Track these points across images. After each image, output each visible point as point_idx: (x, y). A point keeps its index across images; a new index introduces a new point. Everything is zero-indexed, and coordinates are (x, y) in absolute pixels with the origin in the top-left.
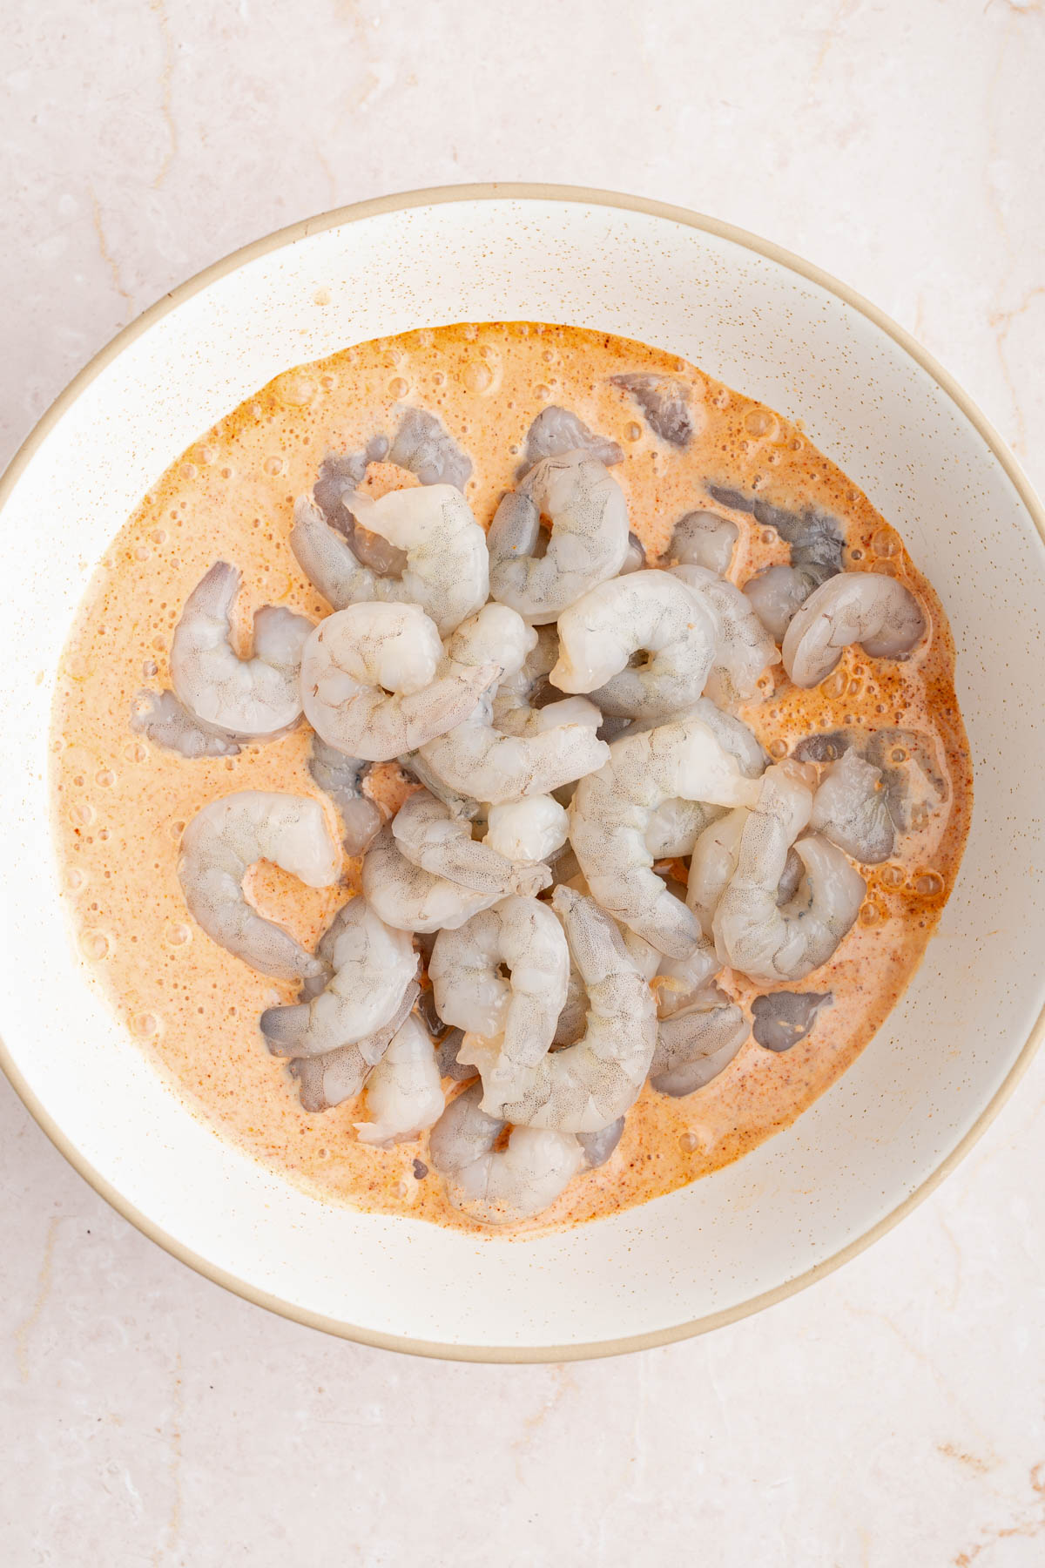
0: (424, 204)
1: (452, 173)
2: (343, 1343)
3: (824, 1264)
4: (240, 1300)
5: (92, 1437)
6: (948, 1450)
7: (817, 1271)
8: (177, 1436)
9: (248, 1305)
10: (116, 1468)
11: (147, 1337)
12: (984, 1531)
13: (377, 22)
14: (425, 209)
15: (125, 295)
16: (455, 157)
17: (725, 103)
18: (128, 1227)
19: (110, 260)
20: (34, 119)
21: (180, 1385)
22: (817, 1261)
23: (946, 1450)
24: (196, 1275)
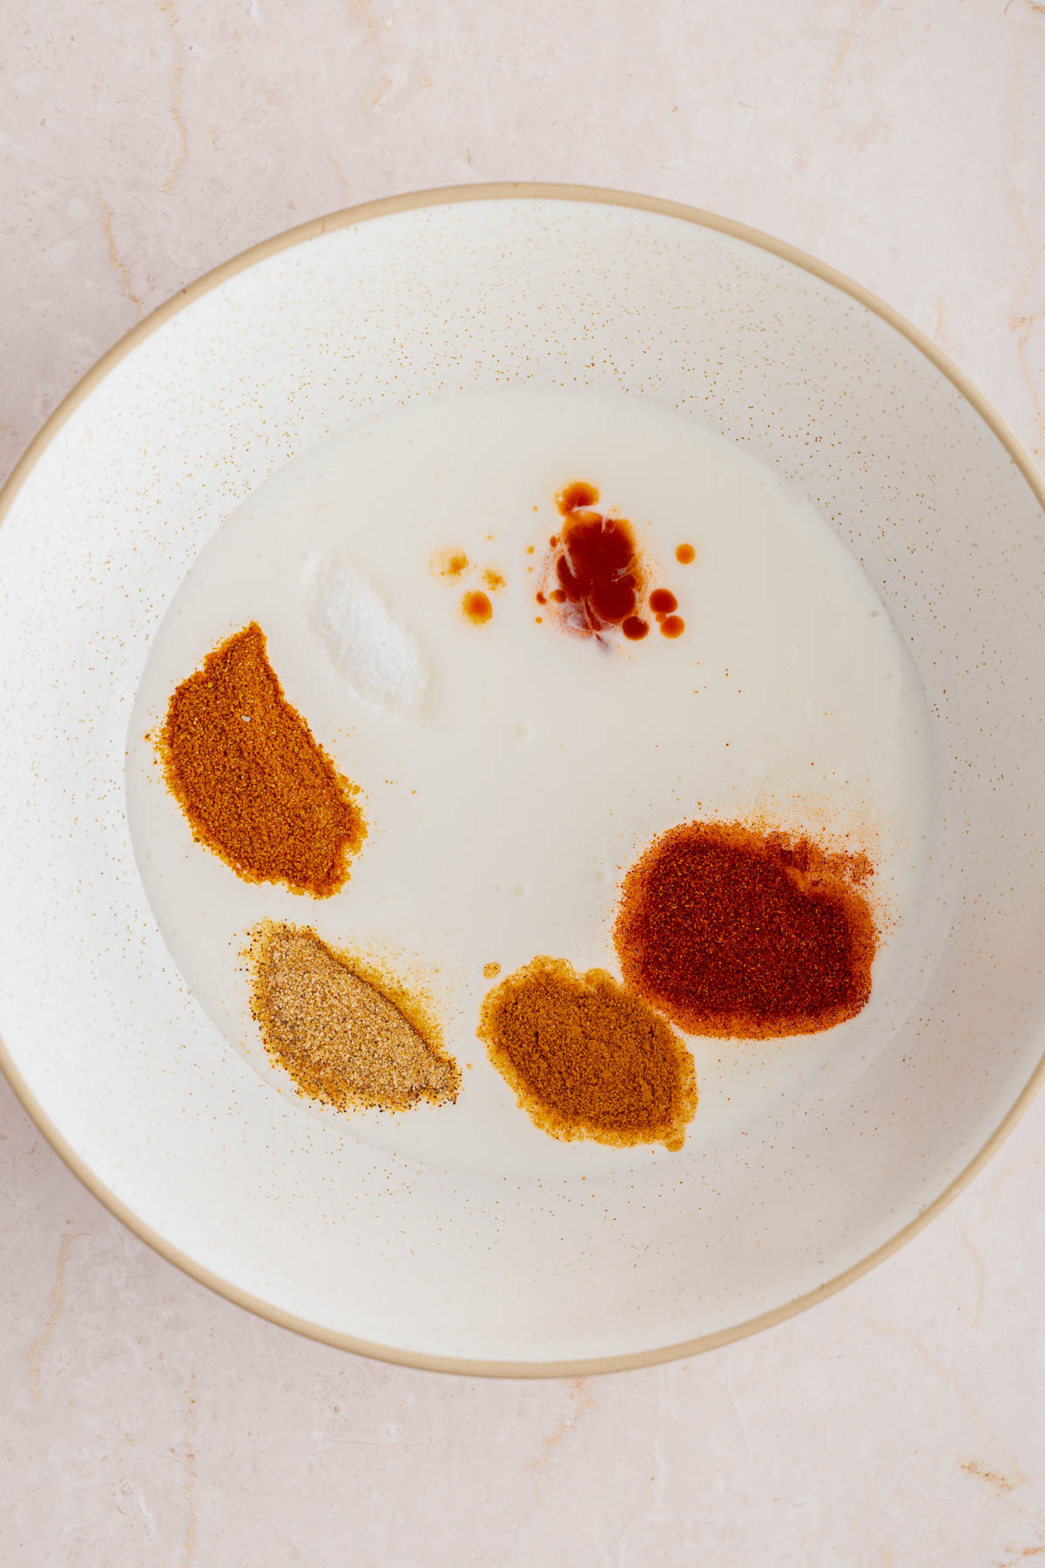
0: (443, 202)
1: (465, 174)
2: (359, 1360)
3: (832, 1283)
4: (254, 1318)
5: (105, 1458)
6: (971, 1468)
7: (825, 1290)
8: (191, 1456)
9: (262, 1323)
10: (129, 1488)
11: (161, 1357)
12: (1008, 1550)
13: (389, 23)
14: (445, 207)
15: (136, 301)
16: (469, 160)
17: (742, 104)
18: (140, 1246)
19: (120, 265)
20: (43, 123)
21: (194, 1405)
22: (825, 1280)
23: (969, 1468)
24: (210, 1294)
